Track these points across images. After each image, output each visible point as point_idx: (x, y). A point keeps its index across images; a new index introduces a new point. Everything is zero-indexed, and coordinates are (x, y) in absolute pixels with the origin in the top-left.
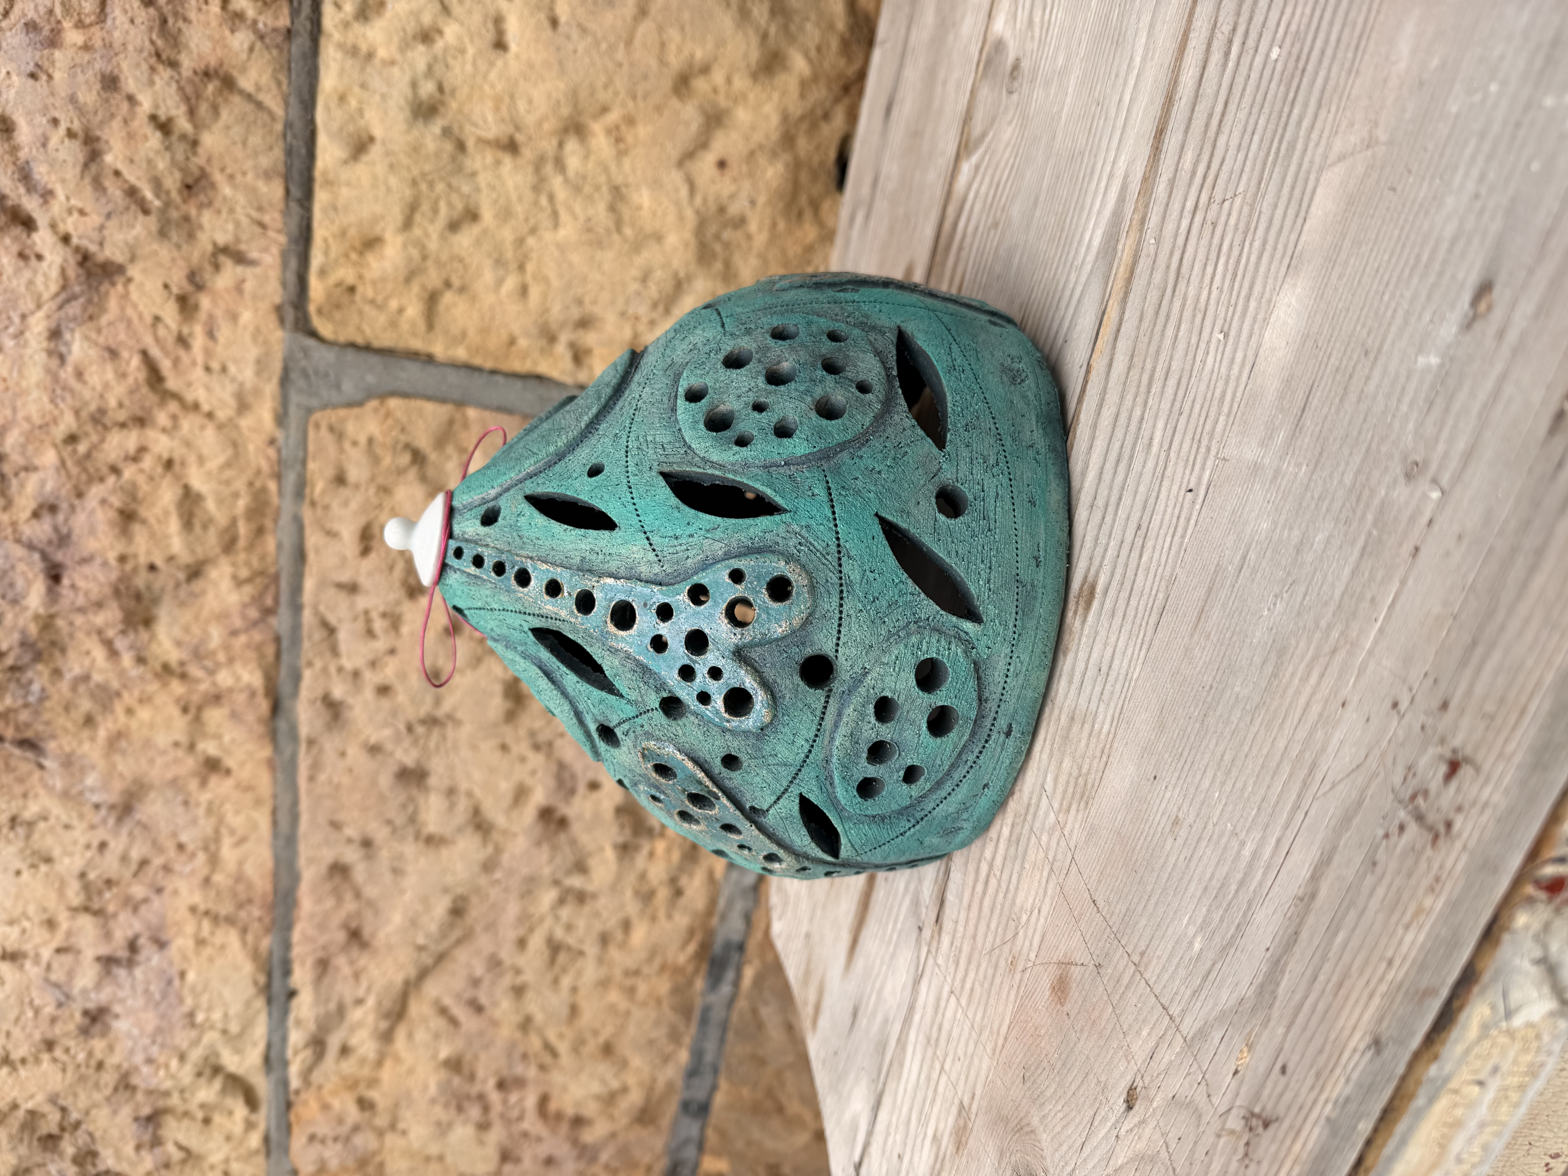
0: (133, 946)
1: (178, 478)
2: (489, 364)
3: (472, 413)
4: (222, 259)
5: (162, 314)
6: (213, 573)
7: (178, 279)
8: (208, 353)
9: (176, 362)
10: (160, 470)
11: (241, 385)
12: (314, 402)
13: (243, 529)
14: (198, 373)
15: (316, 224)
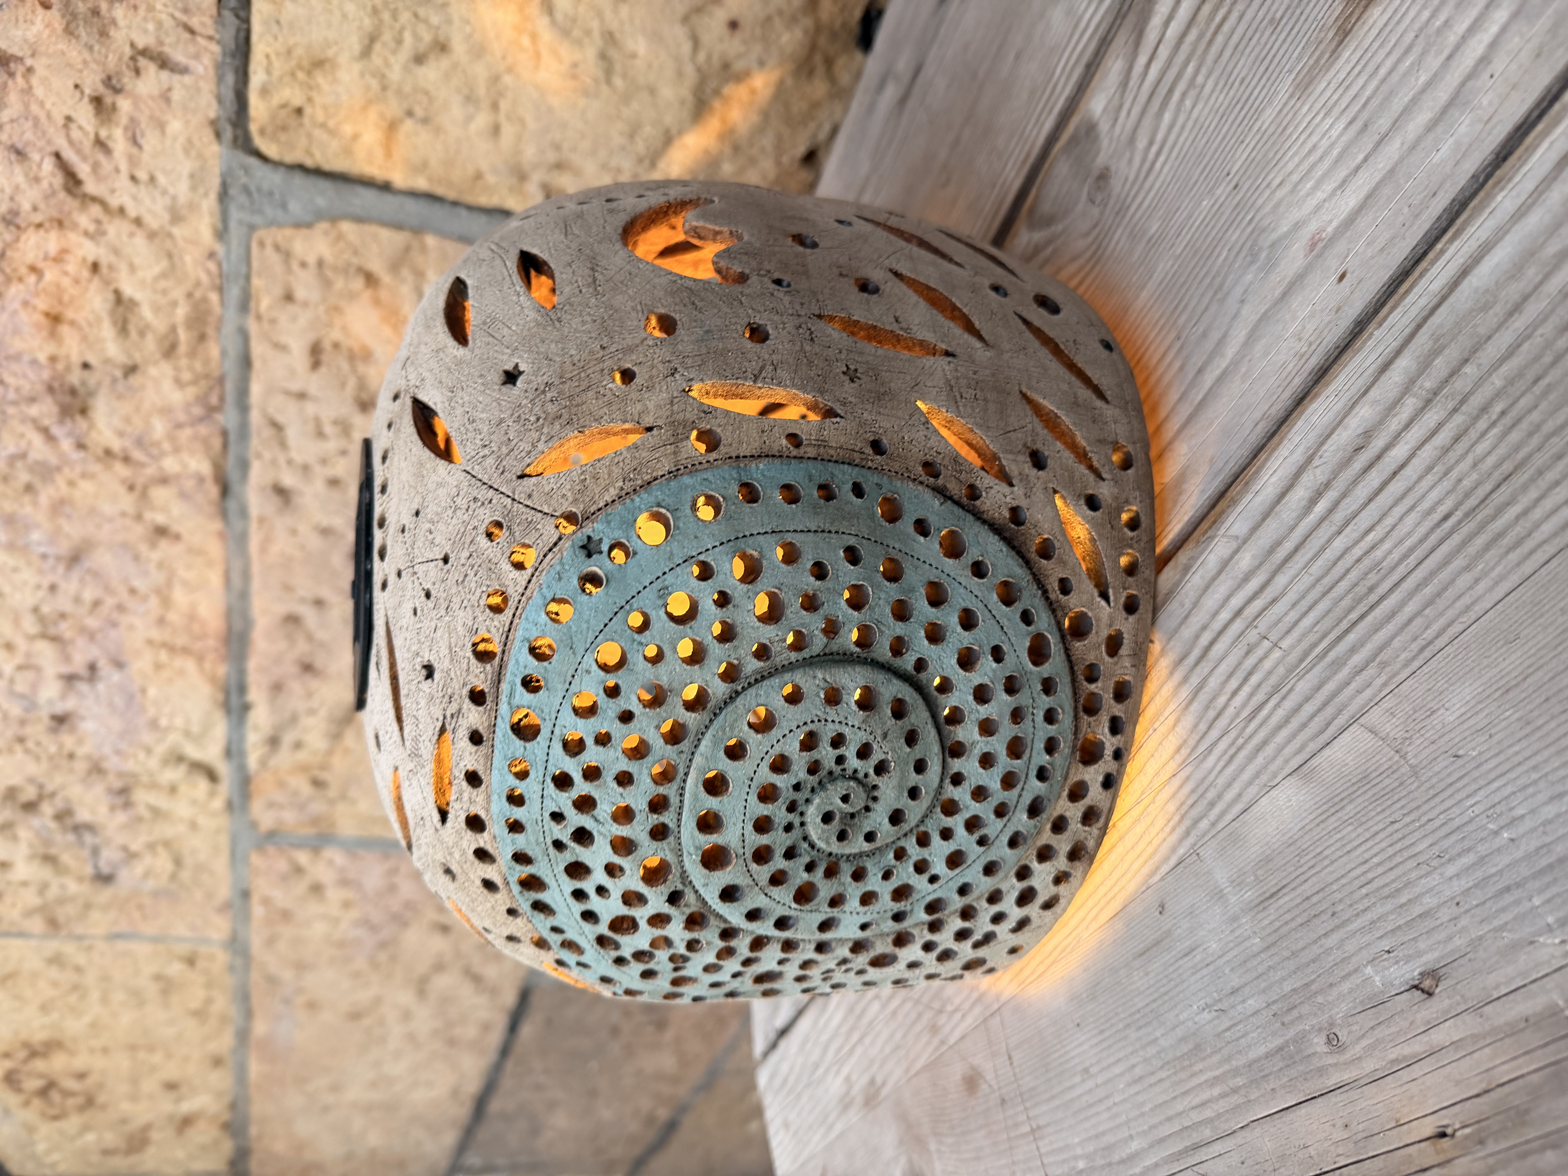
0: (92, 668)
1: (107, 283)
2: (451, 195)
3: (431, 241)
4: (142, 62)
5: (74, 115)
6: (153, 371)
7: (92, 82)
8: (133, 161)
9: (96, 167)
10: (85, 273)
11: (174, 198)
12: (257, 220)
13: (183, 335)
14: (123, 181)
15: (254, 38)
